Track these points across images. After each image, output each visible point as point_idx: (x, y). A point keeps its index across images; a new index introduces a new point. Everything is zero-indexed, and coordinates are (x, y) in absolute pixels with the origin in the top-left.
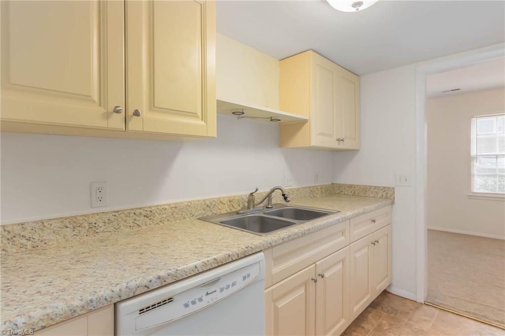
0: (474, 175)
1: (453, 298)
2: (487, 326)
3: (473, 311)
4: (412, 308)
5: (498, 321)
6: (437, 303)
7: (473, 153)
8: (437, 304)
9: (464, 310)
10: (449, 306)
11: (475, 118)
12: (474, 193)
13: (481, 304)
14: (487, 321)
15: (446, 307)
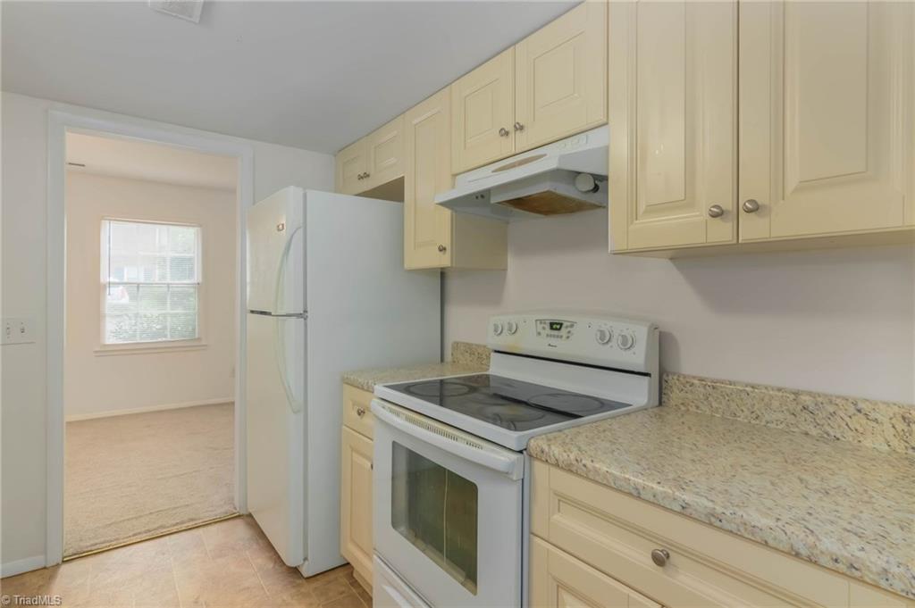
0: (105, 316)
1: (110, 525)
2: (167, 538)
3: (143, 529)
4: (41, 583)
5: (177, 524)
6: (87, 547)
7: (104, 278)
8: (86, 550)
9: (131, 534)
10: (108, 542)
11: (108, 222)
12: (105, 345)
13: (151, 513)
14: (165, 531)
15: (104, 545)
